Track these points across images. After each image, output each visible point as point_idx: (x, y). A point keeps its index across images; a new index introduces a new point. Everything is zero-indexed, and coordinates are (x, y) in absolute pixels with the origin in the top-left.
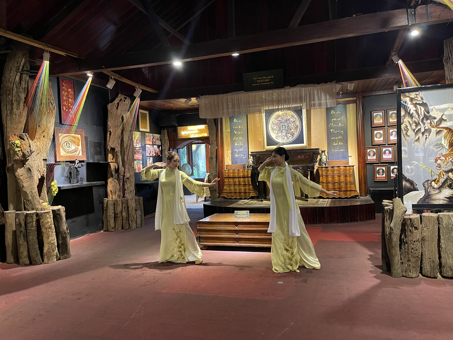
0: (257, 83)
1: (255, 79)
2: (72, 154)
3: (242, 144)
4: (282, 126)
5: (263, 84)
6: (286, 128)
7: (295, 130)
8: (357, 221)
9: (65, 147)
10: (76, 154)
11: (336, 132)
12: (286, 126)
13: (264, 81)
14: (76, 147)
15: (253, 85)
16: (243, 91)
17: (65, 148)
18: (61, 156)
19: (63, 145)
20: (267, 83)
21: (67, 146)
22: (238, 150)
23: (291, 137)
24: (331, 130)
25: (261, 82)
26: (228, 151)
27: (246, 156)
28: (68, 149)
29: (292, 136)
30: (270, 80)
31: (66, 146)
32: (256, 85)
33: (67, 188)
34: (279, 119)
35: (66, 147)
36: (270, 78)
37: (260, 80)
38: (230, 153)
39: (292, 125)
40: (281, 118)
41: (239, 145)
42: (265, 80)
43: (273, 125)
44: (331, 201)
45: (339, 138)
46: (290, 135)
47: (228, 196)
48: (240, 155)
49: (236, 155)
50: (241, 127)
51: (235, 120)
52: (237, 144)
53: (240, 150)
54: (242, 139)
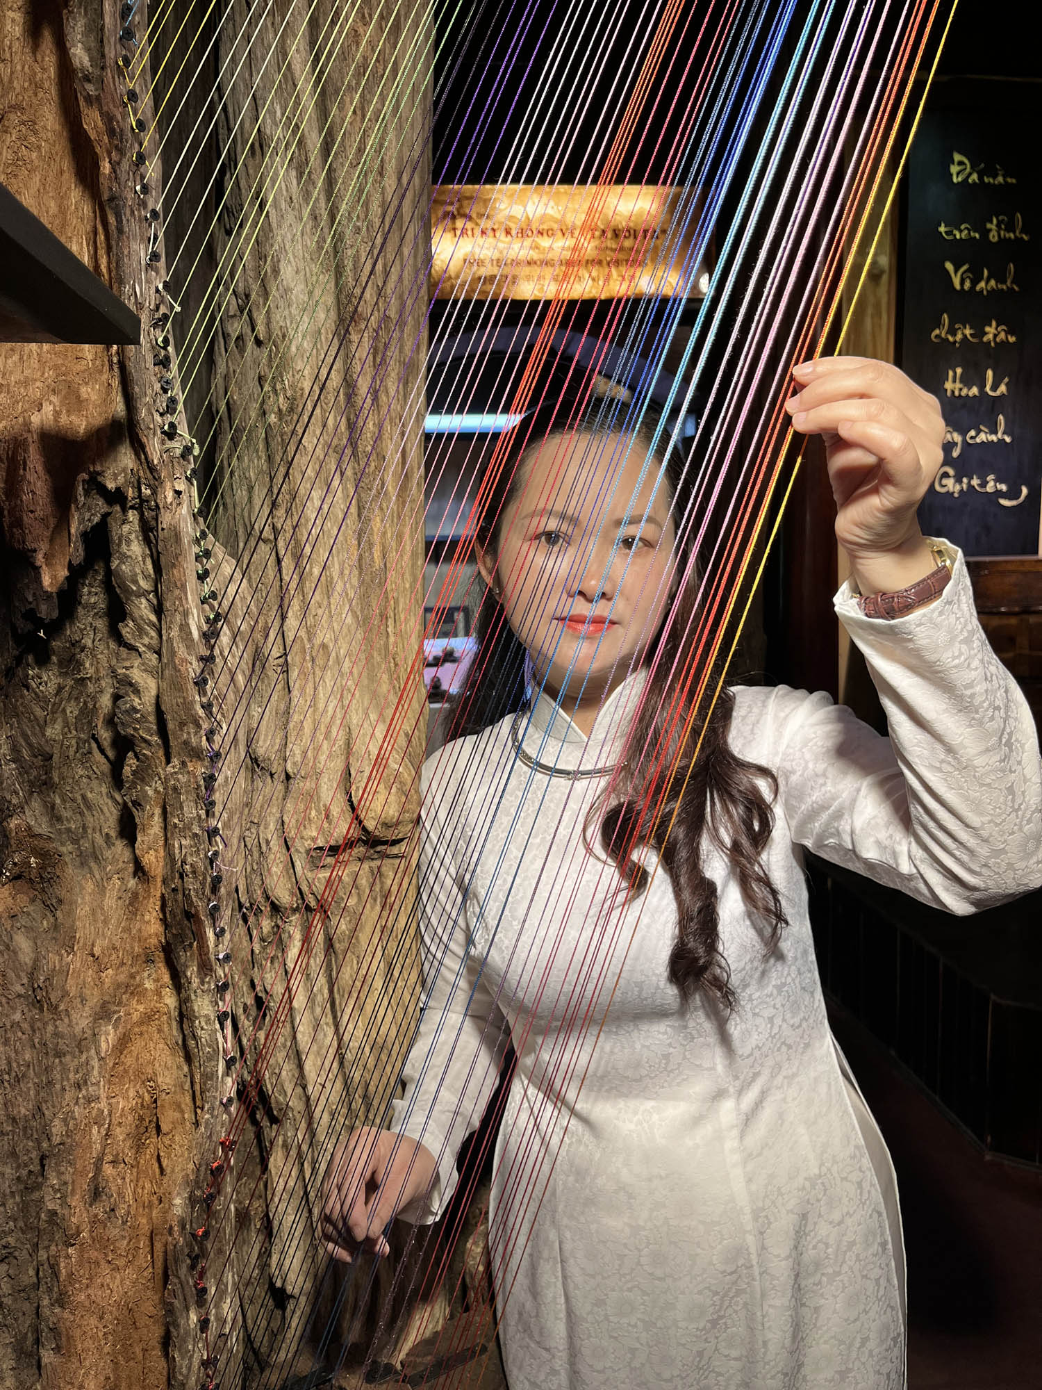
3: (1003, 388)
22: (964, 433)
27: (1025, 491)
41: (975, 391)
48: (975, 482)
49: (944, 481)
50: (1008, 230)
51: (960, 163)
52: (958, 385)
53: (982, 437)
54: (1012, 339)
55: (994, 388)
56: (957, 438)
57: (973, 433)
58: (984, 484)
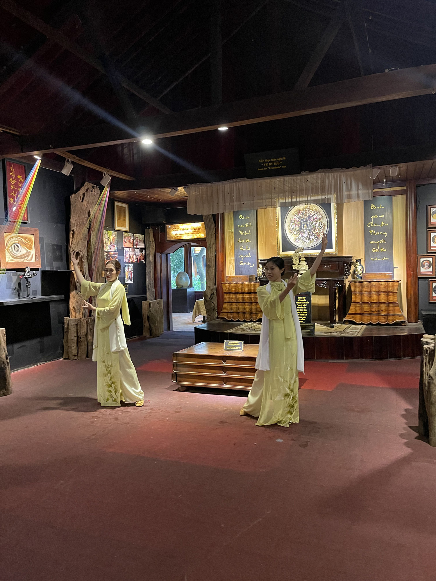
0: (263, 167)
1: (261, 161)
2: (22, 260)
3: (249, 249)
4: (304, 225)
5: (273, 168)
6: (308, 228)
7: (320, 231)
8: (400, 357)
10: (28, 259)
11: (377, 234)
12: (309, 225)
13: (273, 164)
14: (27, 251)
15: (258, 169)
16: (245, 178)
17: (12, 252)
18: (7, 263)
19: (10, 249)
20: (277, 167)
21: (15, 249)
22: (244, 256)
23: (315, 240)
24: (371, 232)
25: (269, 166)
26: (230, 258)
27: (254, 264)
28: (17, 253)
29: (317, 239)
30: (281, 162)
31: (13, 249)
32: (263, 169)
33: (12, 303)
34: (300, 215)
35: (14, 251)
36: (281, 161)
37: (267, 162)
38: (233, 260)
39: (316, 224)
40: (301, 214)
41: (245, 249)
42: (275, 164)
43: (291, 224)
44: (366, 329)
45: (380, 242)
46: (313, 237)
47: (228, 317)
48: (246, 263)
49: (241, 263)
50: (248, 225)
51: (241, 216)
52: (242, 249)
53: (247, 256)
54: (250, 241)
55: (248, 249)
56: (243, 257)
57: (245, 256)
58: (247, 264)
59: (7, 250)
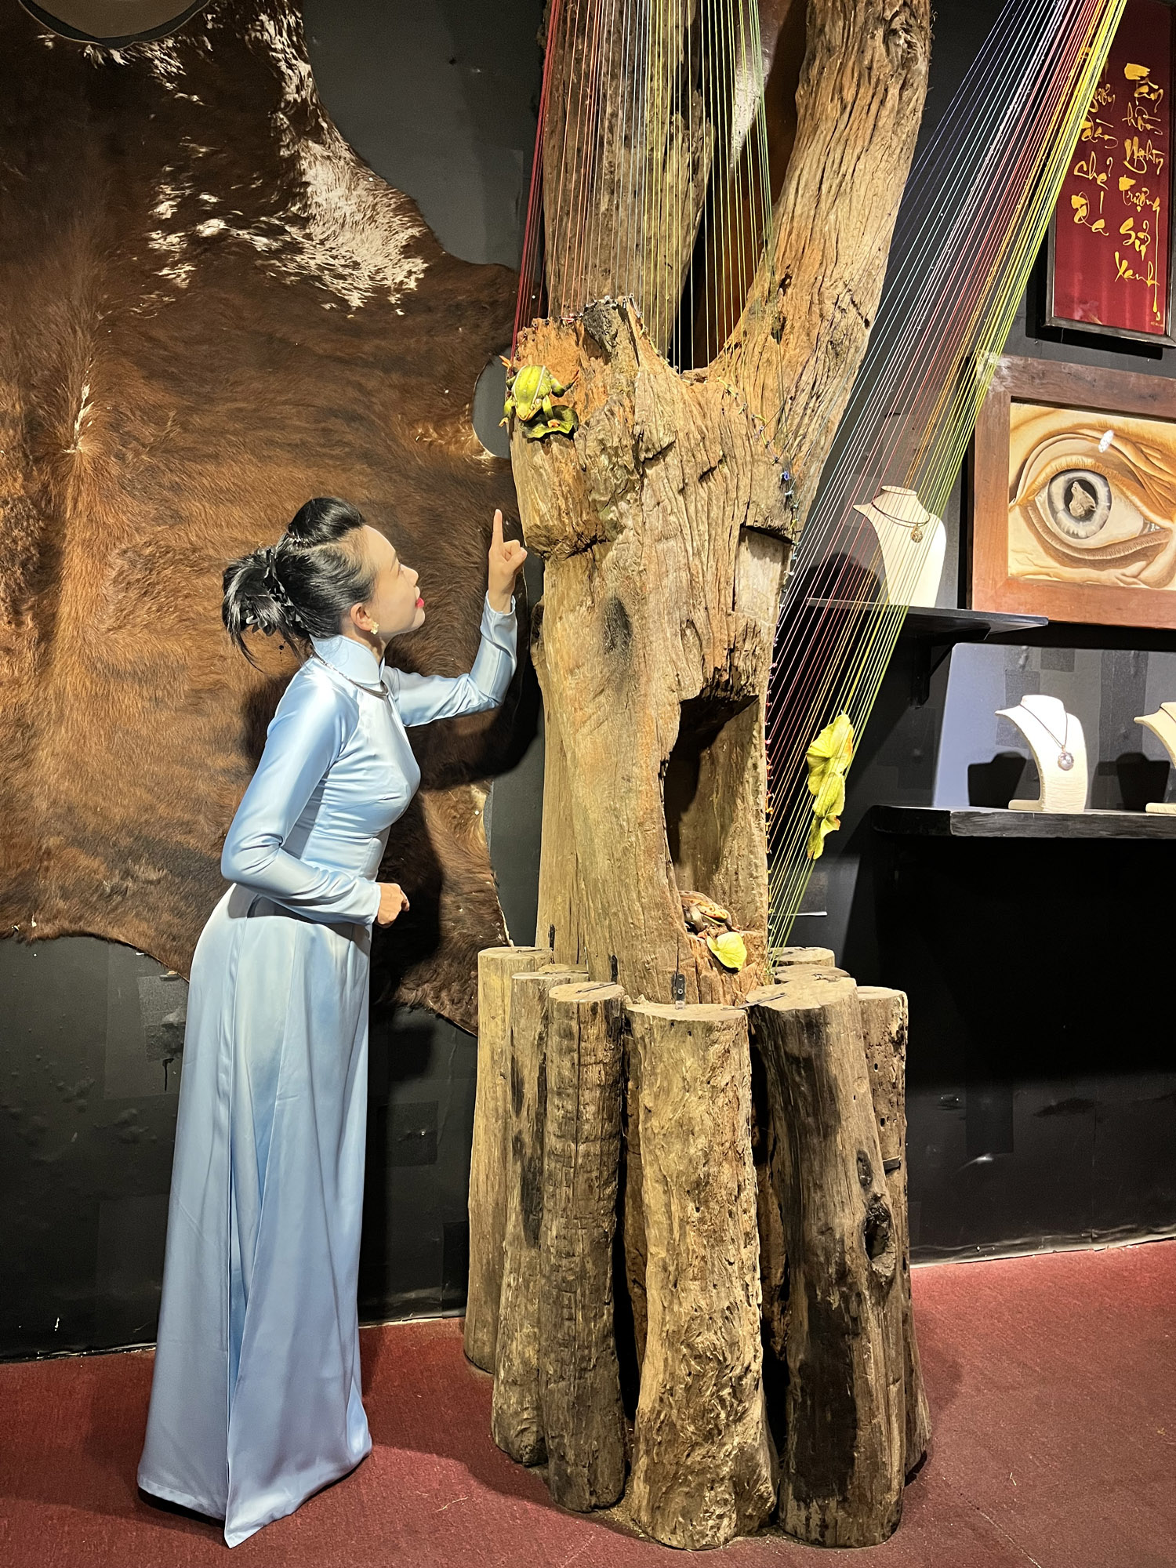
2: (1110, 575)
9: (1054, 512)
10: (1144, 575)
14: (1147, 522)
17: (1055, 528)
18: (1012, 583)
19: (1041, 499)
21: (1072, 504)
28: (1081, 529)
31: (1060, 505)
35: (1062, 516)
59: (1017, 509)
